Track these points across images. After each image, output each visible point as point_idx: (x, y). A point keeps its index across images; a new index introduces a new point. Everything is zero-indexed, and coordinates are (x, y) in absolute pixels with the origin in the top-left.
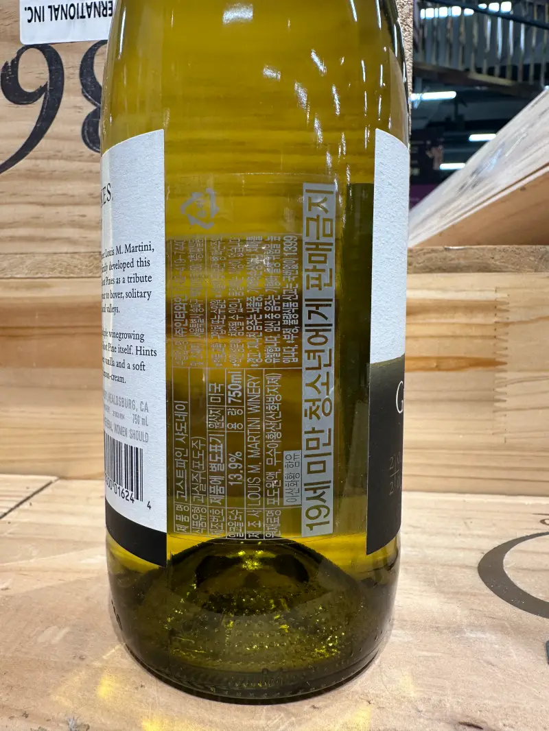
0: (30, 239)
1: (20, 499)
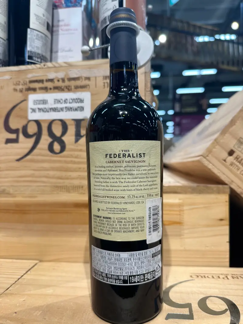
1: (27, 270)
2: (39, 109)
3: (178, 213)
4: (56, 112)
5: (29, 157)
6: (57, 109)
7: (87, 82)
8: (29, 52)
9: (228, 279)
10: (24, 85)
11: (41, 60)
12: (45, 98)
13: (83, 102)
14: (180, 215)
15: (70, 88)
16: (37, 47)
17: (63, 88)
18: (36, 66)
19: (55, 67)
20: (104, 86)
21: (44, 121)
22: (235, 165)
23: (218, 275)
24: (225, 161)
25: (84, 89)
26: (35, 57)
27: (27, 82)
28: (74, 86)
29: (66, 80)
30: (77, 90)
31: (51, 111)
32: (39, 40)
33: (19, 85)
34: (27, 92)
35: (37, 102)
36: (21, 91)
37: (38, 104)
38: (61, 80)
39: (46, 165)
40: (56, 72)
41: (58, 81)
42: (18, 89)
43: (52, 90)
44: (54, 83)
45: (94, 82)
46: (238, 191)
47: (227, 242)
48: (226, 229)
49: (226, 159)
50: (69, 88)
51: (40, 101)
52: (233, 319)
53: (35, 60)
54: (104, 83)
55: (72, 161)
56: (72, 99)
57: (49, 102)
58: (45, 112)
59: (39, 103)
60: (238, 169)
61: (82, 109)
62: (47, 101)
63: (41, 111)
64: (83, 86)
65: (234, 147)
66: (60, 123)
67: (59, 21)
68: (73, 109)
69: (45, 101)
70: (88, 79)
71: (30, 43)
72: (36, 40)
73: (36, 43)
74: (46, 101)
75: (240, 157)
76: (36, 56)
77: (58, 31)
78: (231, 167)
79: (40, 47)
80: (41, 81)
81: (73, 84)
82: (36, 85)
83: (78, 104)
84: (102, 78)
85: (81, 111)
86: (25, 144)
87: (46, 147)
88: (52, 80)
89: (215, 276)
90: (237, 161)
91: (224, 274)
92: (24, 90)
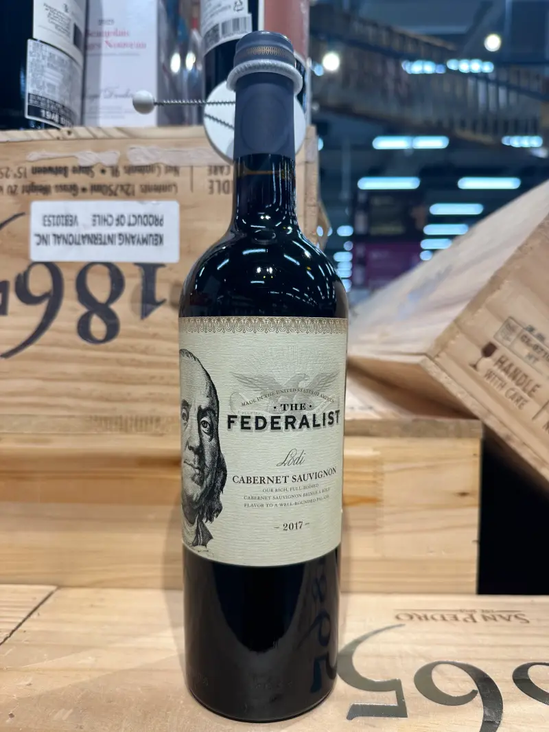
1: (31, 610)
2: (54, 235)
3: (371, 478)
4: (95, 244)
5: (31, 349)
6: (99, 237)
7: (170, 178)
8: (31, 96)
9: (475, 621)
10: (20, 177)
11: (60, 116)
12: (72, 212)
13: (161, 225)
14: (374, 482)
15: (130, 190)
16: (49, 85)
17: (113, 188)
18: (49, 134)
19: (95, 138)
20: (212, 188)
21: (69, 265)
22: (496, 376)
23: (454, 613)
24: (475, 366)
25: (163, 194)
26: (46, 110)
27: (26, 169)
28: (141, 186)
29: (121, 170)
30: (149, 194)
31: (84, 242)
32: (55, 69)
33: (7, 176)
34: (25, 194)
35: (51, 219)
36: (13, 191)
37: (54, 225)
38: (109, 172)
39: (72, 368)
40: (98, 151)
41: (103, 171)
42: (5, 188)
43: (88, 193)
44: (92, 176)
45: (188, 179)
46: (501, 431)
47: (474, 541)
48: (472, 515)
49: (477, 362)
50: (128, 189)
51: (58, 216)
52: (487, 714)
53: (45, 118)
54: (212, 182)
55: (133, 360)
56: (134, 216)
57: (79, 220)
58: (70, 244)
59: (55, 221)
60: (502, 386)
61: (159, 240)
62: (76, 217)
63: (61, 240)
64: (161, 186)
65: (495, 337)
66: (106, 270)
67: (101, 22)
68: (137, 238)
69: (70, 218)
70: (175, 170)
71: (33, 75)
72: (47, 69)
73: (46, 74)
74: (74, 219)
75: (507, 359)
76: (48, 106)
77: (99, 46)
78: (488, 382)
79: (57, 84)
80: (62, 170)
81: (137, 179)
82: (51, 180)
83: (148, 227)
84: (206, 170)
85: (156, 244)
86: (23, 317)
87: (73, 325)
88: (87, 170)
89: (447, 615)
90: (500, 367)
91: (467, 611)
92: (19, 190)
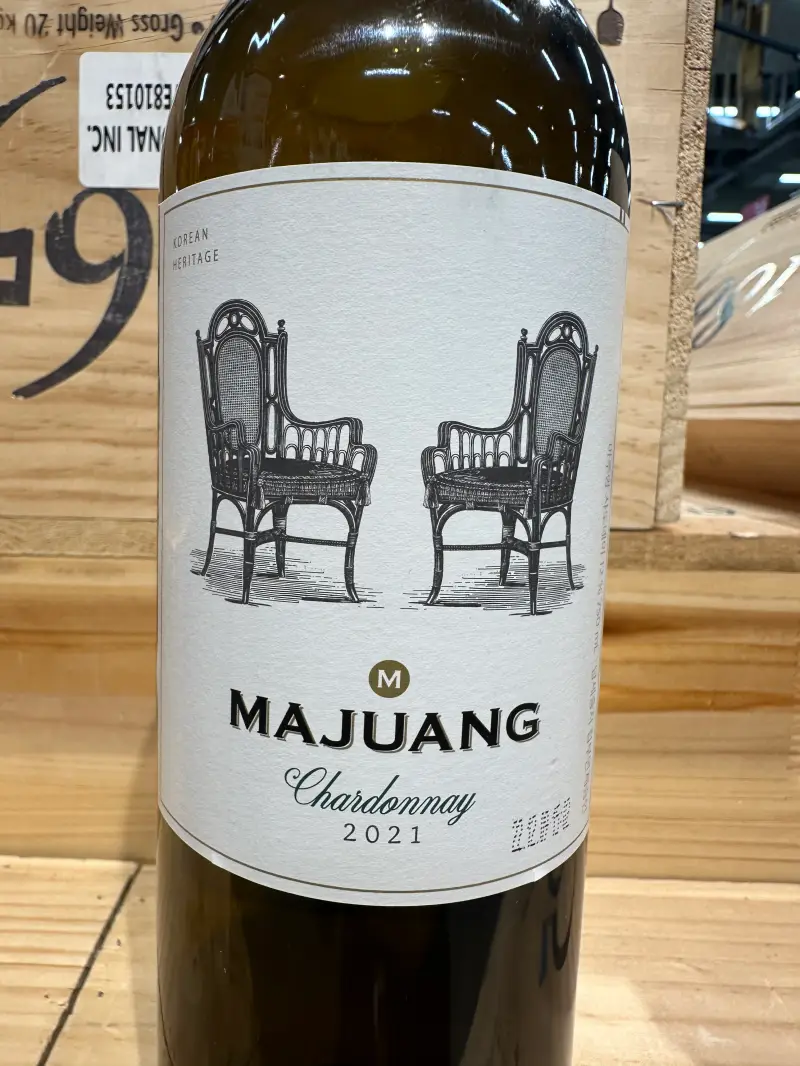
0: (93, 497)
1: (99, 929)
2: (130, 129)
37: (130, 105)
51: (140, 87)
59: (133, 97)
69: (166, 92)
92: (53, 27)
